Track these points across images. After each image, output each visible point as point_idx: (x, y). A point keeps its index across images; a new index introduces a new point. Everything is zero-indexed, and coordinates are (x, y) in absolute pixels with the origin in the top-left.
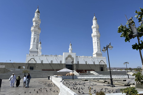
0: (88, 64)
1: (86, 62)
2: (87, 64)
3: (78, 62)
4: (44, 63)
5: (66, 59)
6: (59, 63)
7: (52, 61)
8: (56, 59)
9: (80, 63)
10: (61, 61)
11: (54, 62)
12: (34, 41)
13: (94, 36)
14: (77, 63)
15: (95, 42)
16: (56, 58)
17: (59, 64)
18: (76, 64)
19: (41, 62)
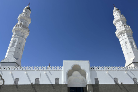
0: (120, 83)
1: (115, 79)
2: (118, 85)
3: (96, 80)
4: (20, 83)
5: (69, 74)
6: (54, 83)
7: (37, 80)
8: (46, 74)
9: (100, 82)
10: (57, 80)
11: (41, 82)
12: (12, 46)
13: (121, 33)
14: (94, 83)
15: (126, 43)
16: (48, 72)
17: (52, 85)
18: (92, 85)
19: (15, 82)
